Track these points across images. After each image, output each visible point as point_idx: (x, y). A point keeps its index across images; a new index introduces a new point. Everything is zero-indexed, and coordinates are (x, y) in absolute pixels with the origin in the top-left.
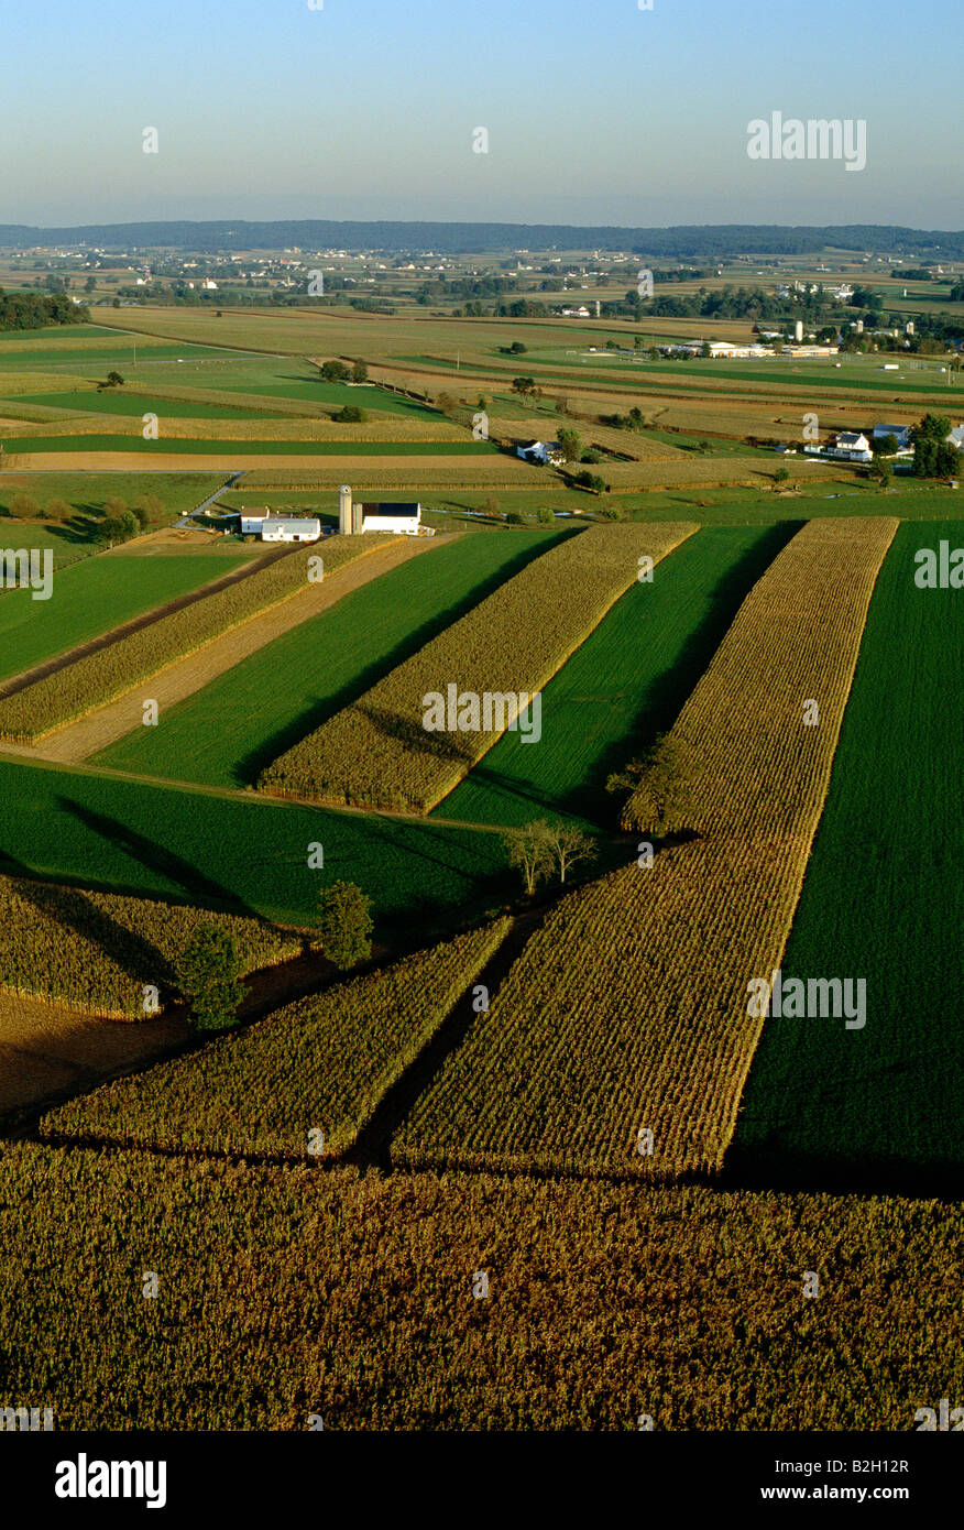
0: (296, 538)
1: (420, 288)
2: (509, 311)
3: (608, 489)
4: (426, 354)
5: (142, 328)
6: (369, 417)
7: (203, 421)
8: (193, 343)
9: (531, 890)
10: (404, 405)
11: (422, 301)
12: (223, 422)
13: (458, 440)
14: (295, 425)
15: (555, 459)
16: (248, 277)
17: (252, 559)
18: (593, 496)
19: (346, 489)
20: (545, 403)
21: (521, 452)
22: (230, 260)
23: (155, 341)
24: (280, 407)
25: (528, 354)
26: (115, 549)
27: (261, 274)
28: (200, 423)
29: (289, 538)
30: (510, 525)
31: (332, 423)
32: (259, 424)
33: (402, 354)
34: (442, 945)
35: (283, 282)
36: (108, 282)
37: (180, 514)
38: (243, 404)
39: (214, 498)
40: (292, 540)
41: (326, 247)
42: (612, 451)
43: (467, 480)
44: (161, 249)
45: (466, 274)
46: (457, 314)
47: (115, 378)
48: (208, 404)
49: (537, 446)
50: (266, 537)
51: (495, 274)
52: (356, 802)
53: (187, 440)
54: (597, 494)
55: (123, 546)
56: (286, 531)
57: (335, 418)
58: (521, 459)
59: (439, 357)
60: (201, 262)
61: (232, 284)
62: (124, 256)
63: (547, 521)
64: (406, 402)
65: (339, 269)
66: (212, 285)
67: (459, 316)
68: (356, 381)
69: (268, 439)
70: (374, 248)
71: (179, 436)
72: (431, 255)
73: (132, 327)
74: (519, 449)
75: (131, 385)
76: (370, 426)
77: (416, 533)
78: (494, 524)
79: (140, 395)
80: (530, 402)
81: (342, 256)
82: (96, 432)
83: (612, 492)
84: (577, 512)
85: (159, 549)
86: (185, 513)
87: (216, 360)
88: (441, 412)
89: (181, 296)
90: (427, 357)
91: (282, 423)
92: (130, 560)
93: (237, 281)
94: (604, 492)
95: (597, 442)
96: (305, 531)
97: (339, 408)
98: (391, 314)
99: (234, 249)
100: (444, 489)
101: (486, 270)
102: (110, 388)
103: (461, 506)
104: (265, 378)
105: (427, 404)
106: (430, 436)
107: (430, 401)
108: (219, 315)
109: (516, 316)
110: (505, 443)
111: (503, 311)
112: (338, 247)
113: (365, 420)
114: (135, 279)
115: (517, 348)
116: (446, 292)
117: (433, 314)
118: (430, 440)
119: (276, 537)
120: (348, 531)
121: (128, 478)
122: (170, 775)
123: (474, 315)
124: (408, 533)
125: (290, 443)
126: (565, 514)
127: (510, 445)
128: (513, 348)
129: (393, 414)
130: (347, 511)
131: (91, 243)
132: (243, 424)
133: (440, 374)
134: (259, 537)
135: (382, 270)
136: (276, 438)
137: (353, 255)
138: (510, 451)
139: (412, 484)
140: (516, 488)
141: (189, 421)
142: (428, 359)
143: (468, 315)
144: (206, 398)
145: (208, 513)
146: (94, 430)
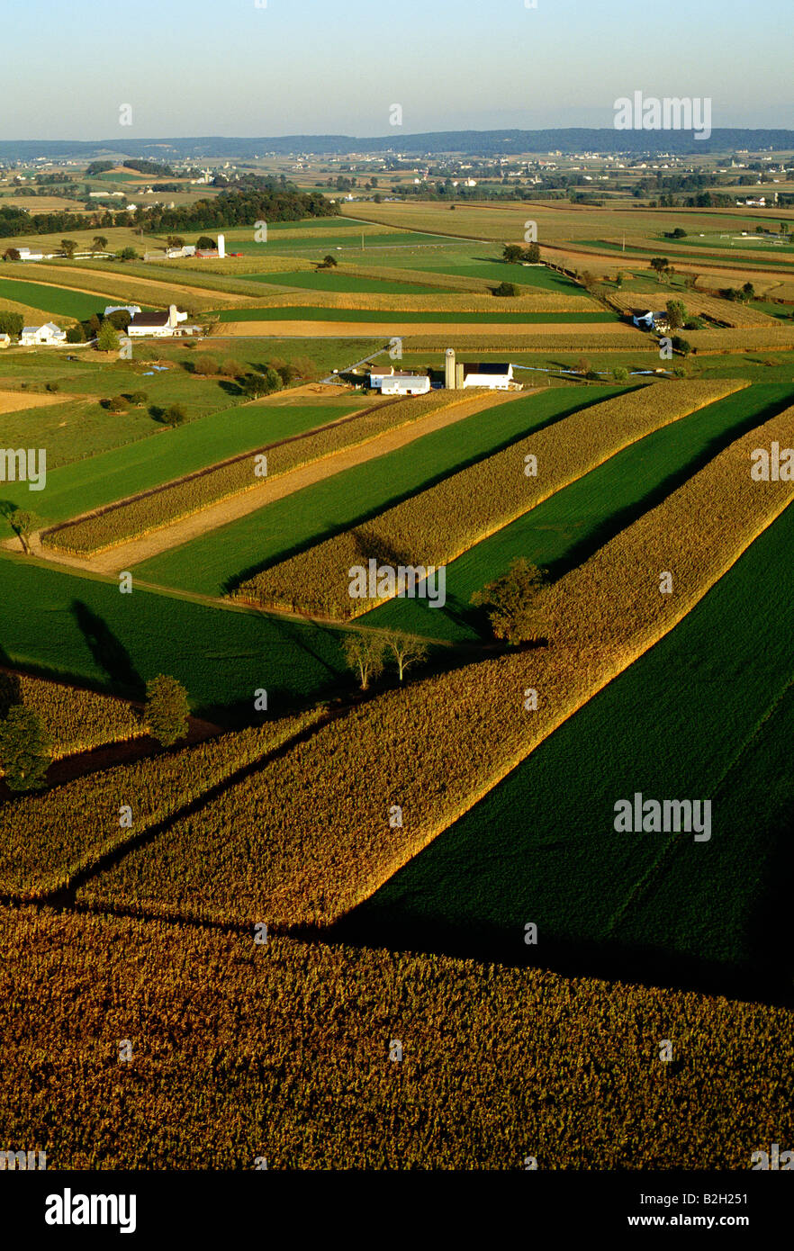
0: (409, 392)
1: (638, 183)
2: (696, 202)
3: (694, 352)
4: (601, 239)
5: (380, 219)
6: (521, 291)
7: (386, 295)
8: (419, 231)
9: (364, 685)
10: (555, 280)
11: (637, 195)
12: (402, 296)
13: (588, 311)
14: (461, 299)
15: (661, 326)
16: (507, 176)
17: (360, 409)
18: (681, 357)
19: (451, 352)
20: (677, 279)
21: (636, 320)
22: (499, 162)
23: (387, 230)
24: (454, 284)
25: (688, 238)
26: (260, 400)
27: (519, 174)
28: (384, 298)
29: (403, 392)
30: (589, 381)
31: (492, 297)
32: (432, 298)
33: (584, 239)
34: (249, 729)
35: (532, 180)
36: (392, 181)
37: (332, 372)
38: (427, 281)
39: (367, 360)
40: (405, 393)
41: (584, 150)
42: (714, 320)
43: (578, 344)
44: (448, 154)
45: (685, 171)
46: (653, 205)
47: (330, 261)
48: (399, 281)
49: (649, 315)
50: (384, 391)
51: (708, 171)
52: (300, 609)
53: (370, 311)
54: (684, 356)
55: (266, 398)
56: (402, 386)
57: (495, 292)
58: (635, 326)
59: (612, 241)
60: (475, 164)
61: (491, 182)
62: (418, 160)
63: (621, 378)
64: (561, 279)
65: (583, 169)
66: (472, 183)
67: (655, 207)
68: (531, 262)
69: (436, 310)
70: (623, 151)
71: (363, 308)
72: (667, 156)
73: (375, 219)
74: (635, 318)
75: (344, 266)
76: (520, 299)
77: (507, 388)
78: (579, 381)
79: (347, 274)
80: (664, 278)
81: (594, 157)
82: (295, 305)
83: (699, 354)
84: (659, 371)
85: (293, 400)
86: (336, 371)
87: (430, 246)
88: (585, 287)
89: (442, 193)
90: (603, 241)
91: (451, 298)
92: (266, 409)
93: (498, 179)
94: (691, 354)
95: (705, 312)
96: (416, 386)
97: (497, 284)
98: (600, 205)
99: (507, 154)
100: (556, 351)
101: (700, 168)
102: (327, 269)
103: (562, 365)
104: (465, 260)
105: (577, 281)
106: (565, 307)
107: (579, 278)
108: (453, 208)
109: (702, 206)
110: (626, 312)
111: (690, 202)
112: (594, 150)
113: (518, 295)
114: (414, 178)
115: (678, 234)
116: (658, 187)
117: (636, 206)
118: (565, 311)
119: (393, 392)
120: (452, 386)
121: (306, 343)
122: (174, 584)
123: (666, 206)
124: (500, 388)
125: (453, 313)
126: (648, 372)
127: (631, 314)
128: (675, 234)
129: (542, 289)
130: (452, 370)
131: (397, 150)
132: (419, 298)
133: (606, 256)
134: (379, 390)
135: (622, 169)
136: (443, 309)
137: (605, 157)
138: (627, 320)
139: (531, 347)
140: (618, 351)
141: (375, 296)
142: (602, 243)
143: (663, 206)
144: (398, 277)
145: (355, 372)
146: (292, 303)
